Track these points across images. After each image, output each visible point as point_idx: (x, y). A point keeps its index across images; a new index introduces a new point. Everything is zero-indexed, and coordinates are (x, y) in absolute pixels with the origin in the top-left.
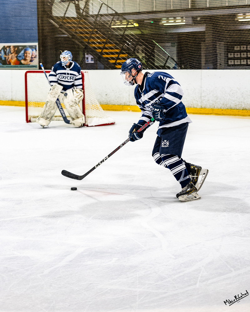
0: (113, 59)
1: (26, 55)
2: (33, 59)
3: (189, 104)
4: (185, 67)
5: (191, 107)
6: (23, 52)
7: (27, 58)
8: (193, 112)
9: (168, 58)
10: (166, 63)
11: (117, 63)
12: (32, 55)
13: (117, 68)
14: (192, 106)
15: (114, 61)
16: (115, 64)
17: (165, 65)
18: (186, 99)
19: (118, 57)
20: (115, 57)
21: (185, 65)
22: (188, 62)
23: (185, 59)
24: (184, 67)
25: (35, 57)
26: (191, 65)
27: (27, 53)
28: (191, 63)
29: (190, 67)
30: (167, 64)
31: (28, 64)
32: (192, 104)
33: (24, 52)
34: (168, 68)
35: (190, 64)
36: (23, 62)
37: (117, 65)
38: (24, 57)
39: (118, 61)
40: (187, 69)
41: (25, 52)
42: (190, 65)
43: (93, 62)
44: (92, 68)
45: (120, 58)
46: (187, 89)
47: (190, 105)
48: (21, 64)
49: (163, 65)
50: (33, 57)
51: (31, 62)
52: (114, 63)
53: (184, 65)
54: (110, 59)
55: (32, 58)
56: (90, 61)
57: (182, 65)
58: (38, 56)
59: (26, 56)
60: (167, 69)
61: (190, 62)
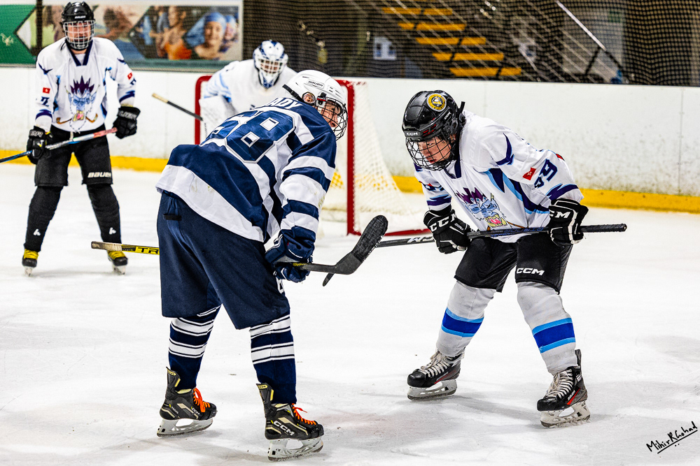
0: (445, 49)
1: (208, 31)
2: (227, 44)
3: (645, 182)
4: (639, 78)
5: (650, 191)
6: (201, 24)
7: (213, 42)
8: (655, 205)
9: (596, 53)
10: (590, 66)
11: (457, 62)
12: (226, 34)
13: (453, 74)
14: (654, 188)
15: (447, 57)
16: (449, 64)
17: (587, 71)
18: (639, 167)
19: (459, 44)
20: (452, 45)
21: (638, 73)
22: (648, 64)
23: (639, 56)
24: (635, 77)
25: (233, 40)
26: (656, 74)
27: (212, 28)
28: (655, 68)
29: (653, 79)
30: (595, 70)
31: (214, 57)
32: (654, 181)
33: (205, 25)
34: (595, 79)
35: (652, 69)
36: (200, 51)
37: (453, 66)
38: (202, 38)
39: (459, 57)
40: (644, 84)
41: (207, 25)
42: (652, 74)
43: (393, 58)
44: (385, 74)
45: (462, 48)
46: (641, 141)
47: (649, 186)
48: (194, 56)
49: (582, 70)
50: (228, 38)
51: (222, 54)
52: (446, 62)
53: (634, 73)
54: (434, 50)
55: (225, 40)
56: (385, 55)
57: (631, 73)
59: (210, 36)
60: (592, 83)
61: (651, 64)
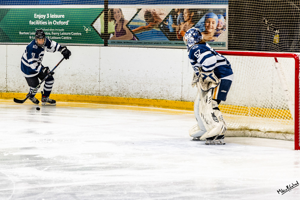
1: (208, 24)
6: (203, 19)
7: (210, 30)
12: (218, 26)
25: (222, 29)
27: (210, 22)
31: (211, 40)
33: (205, 20)
38: (204, 28)
41: (207, 20)
50: (219, 28)
51: (216, 38)
55: (217, 29)
58: (227, 27)
59: (209, 27)
